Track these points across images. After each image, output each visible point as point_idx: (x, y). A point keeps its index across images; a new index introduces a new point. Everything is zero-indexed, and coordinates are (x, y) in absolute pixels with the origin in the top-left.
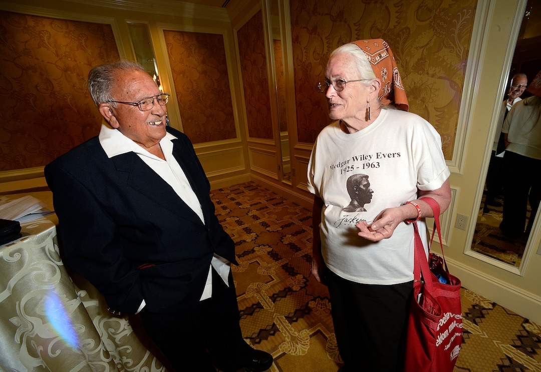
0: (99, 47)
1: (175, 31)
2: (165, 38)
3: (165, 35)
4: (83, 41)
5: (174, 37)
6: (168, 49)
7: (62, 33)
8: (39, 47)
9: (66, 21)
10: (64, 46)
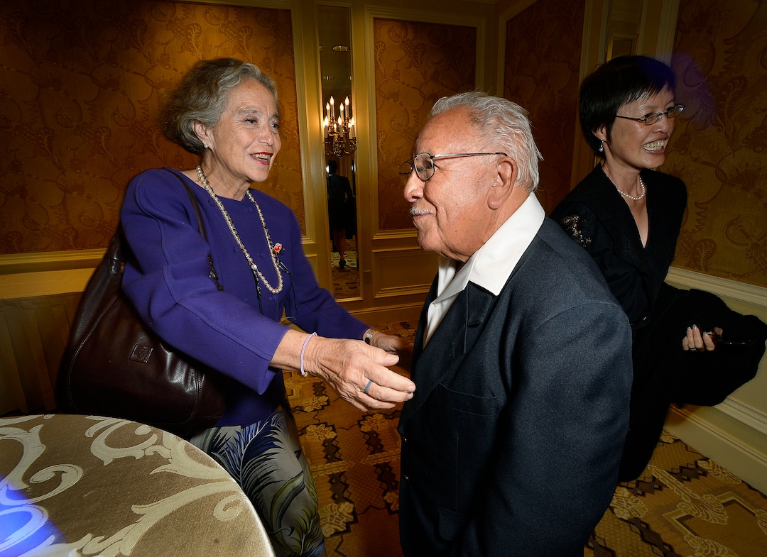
0: (265, 49)
1: (392, 20)
2: (375, 32)
3: (375, 28)
4: (245, 38)
5: (390, 31)
6: (375, 51)
7: (218, 27)
8: (182, 51)
9: (226, 6)
10: (215, 47)
